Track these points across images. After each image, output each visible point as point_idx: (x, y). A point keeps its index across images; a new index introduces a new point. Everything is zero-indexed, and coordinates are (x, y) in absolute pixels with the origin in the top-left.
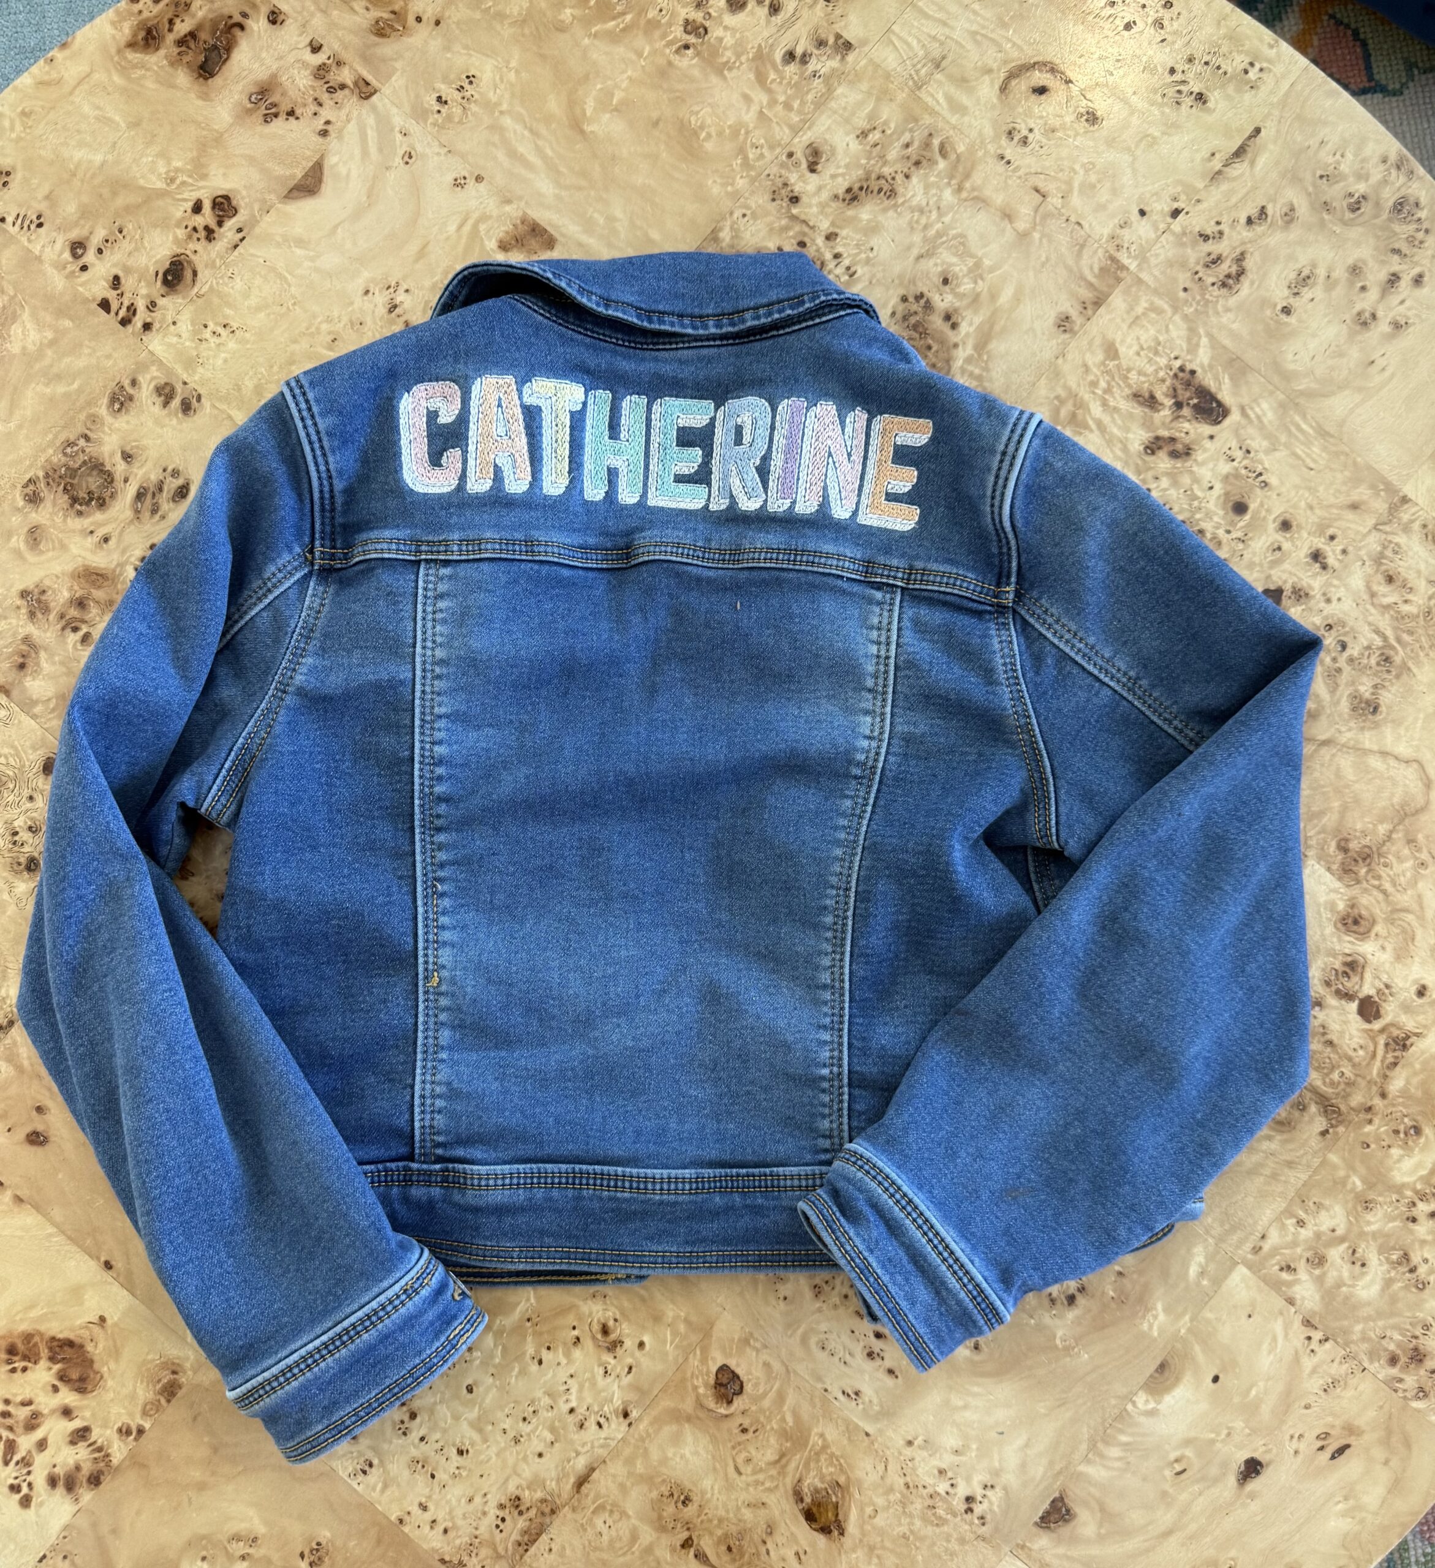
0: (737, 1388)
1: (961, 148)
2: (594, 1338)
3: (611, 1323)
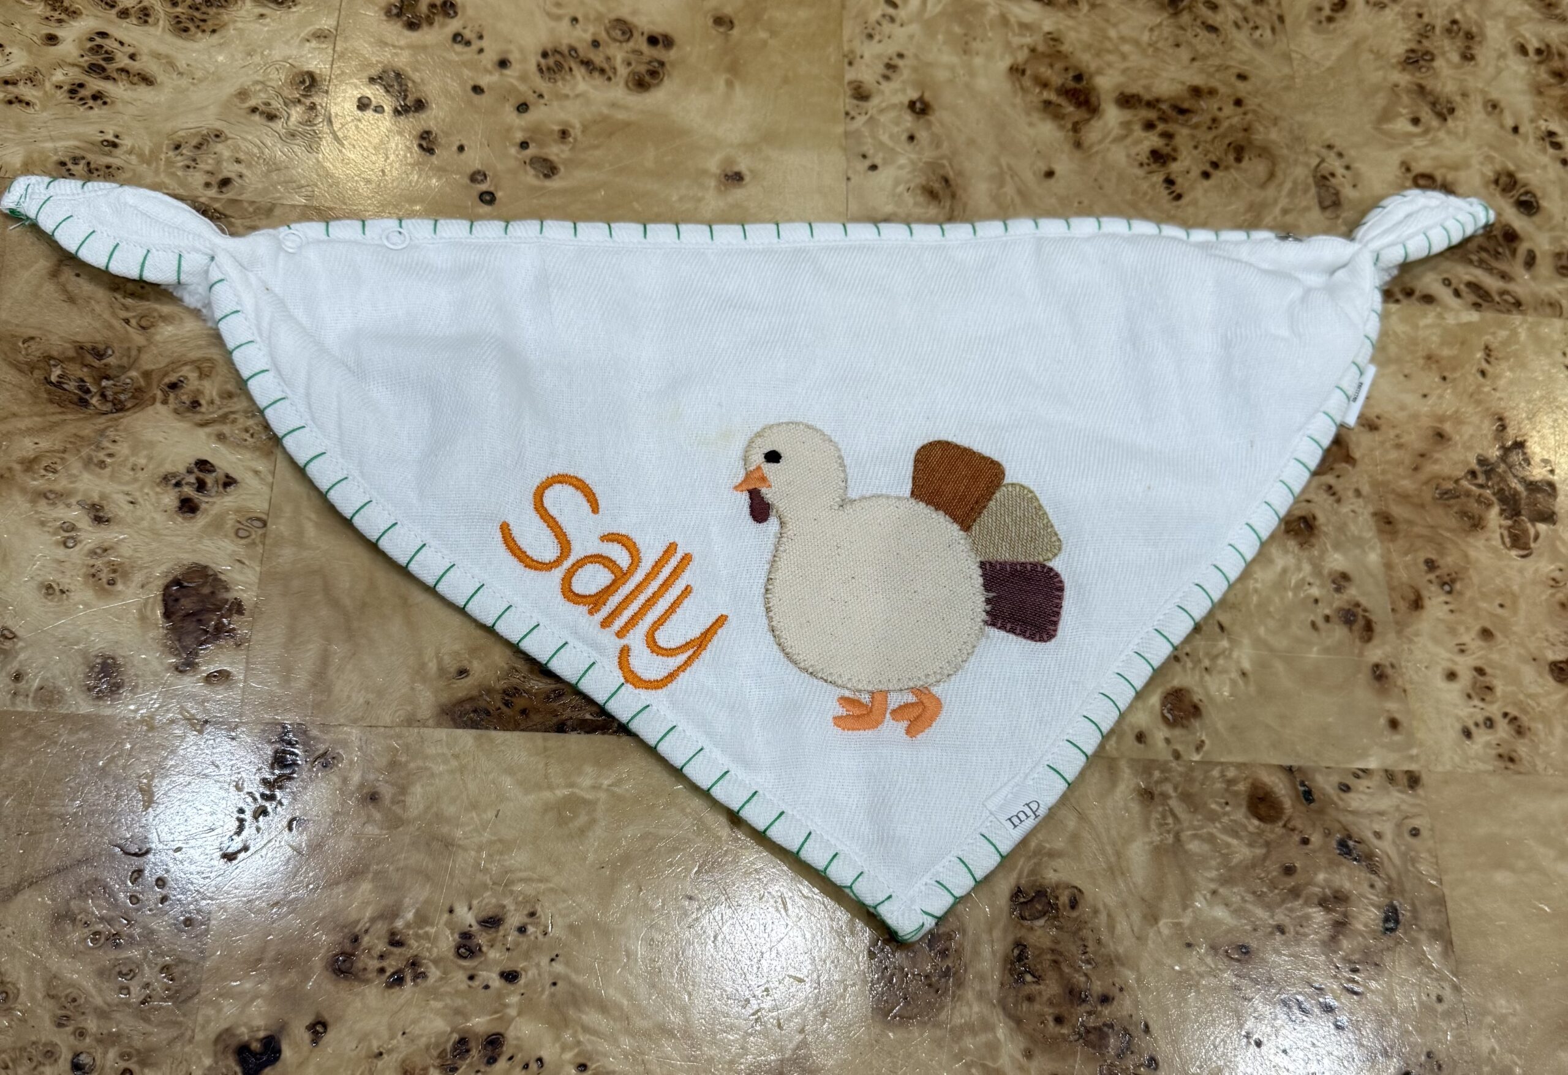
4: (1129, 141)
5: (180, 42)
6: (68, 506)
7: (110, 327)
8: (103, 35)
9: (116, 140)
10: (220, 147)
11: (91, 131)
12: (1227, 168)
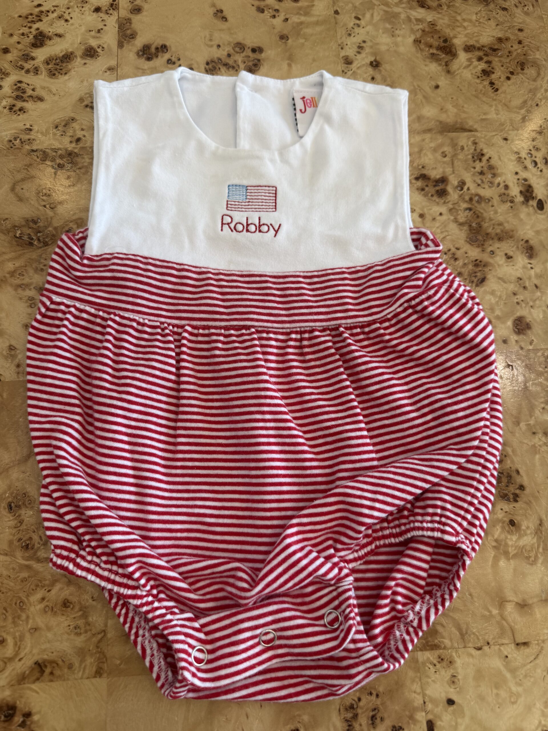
4: (471, 67)
5: (52, 80)
6: (30, 290)
7: (38, 209)
8: (20, 82)
9: (31, 128)
10: (75, 125)
11: (21, 125)
12: (518, 74)
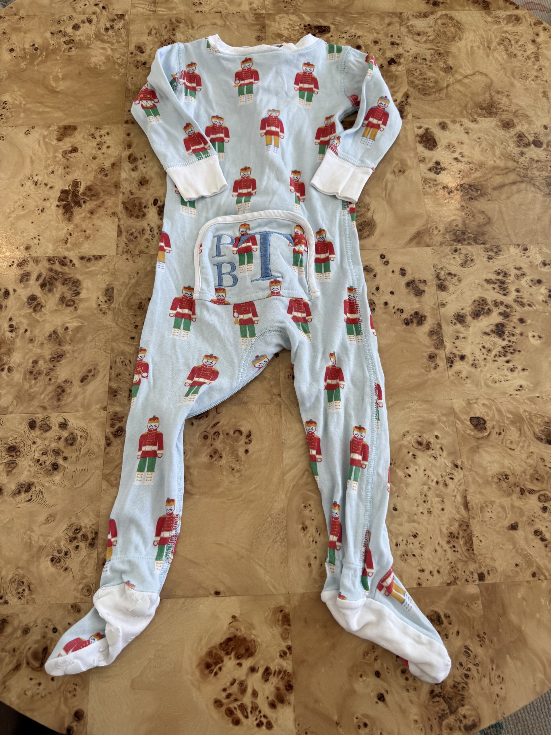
0: (483, 422)
1: (183, 18)
2: (418, 449)
3: (419, 439)
